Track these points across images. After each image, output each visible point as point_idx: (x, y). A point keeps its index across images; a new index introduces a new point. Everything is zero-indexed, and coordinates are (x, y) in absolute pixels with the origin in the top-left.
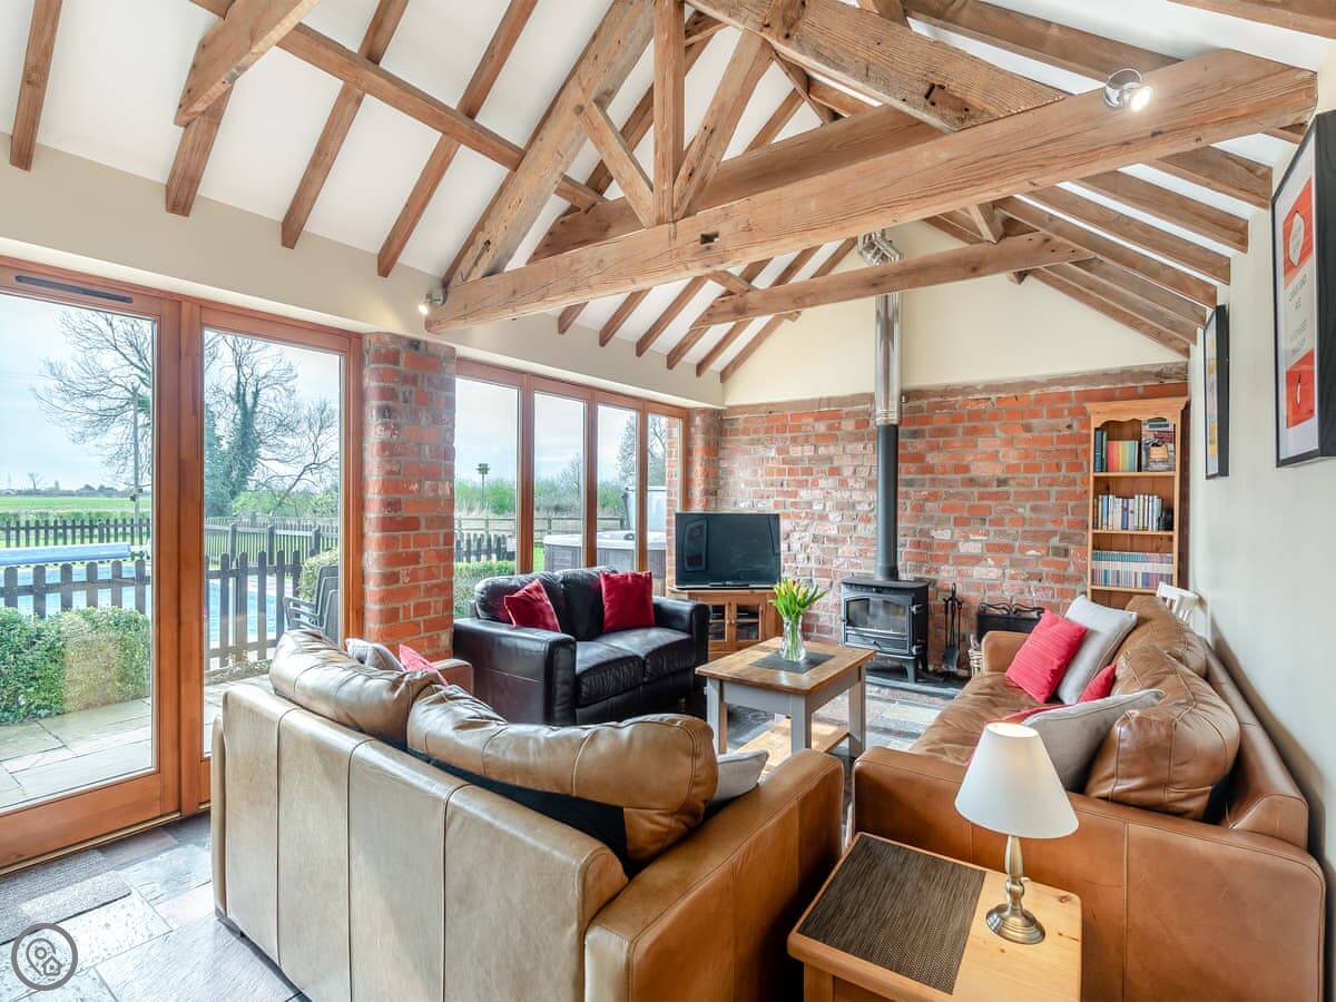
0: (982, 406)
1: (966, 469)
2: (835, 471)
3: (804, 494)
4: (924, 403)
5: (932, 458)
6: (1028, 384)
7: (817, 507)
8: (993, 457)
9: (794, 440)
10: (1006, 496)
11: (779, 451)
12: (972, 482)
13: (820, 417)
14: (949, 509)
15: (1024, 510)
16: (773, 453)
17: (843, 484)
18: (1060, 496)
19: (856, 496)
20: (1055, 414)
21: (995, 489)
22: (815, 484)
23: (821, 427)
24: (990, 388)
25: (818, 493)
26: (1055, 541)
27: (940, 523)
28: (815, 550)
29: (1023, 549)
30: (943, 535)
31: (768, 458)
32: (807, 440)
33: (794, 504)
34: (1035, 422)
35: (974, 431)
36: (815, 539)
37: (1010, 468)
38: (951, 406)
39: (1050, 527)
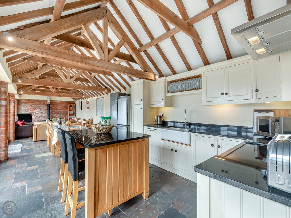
0: (58, 103)
1: (57, 109)
2: (40, 108)
3: (35, 111)
4: (52, 102)
5: (53, 107)
6: (63, 101)
7: (37, 113)
8: (59, 107)
9: (33, 104)
10: (61, 111)
11: (30, 105)
12: (57, 110)
13: (37, 102)
14: (55, 112)
15: (62, 112)
16: (29, 106)
17: (41, 110)
18: (66, 111)
19: (43, 111)
20: (65, 104)
21: (59, 110)
22: (37, 110)
23: (38, 103)
24: (59, 101)
25: (37, 111)
26: (65, 115)
27: (54, 114)
28: (37, 118)
29: (62, 116)
30: (54, 115)
31: (28, 106)
32: (35, 104)
33: (33, 112)
34: (63, 105)
35: (58, 105)
36: (37, 116)
37: (61, 109)
38: (55, 102)
39: (65, 114)
